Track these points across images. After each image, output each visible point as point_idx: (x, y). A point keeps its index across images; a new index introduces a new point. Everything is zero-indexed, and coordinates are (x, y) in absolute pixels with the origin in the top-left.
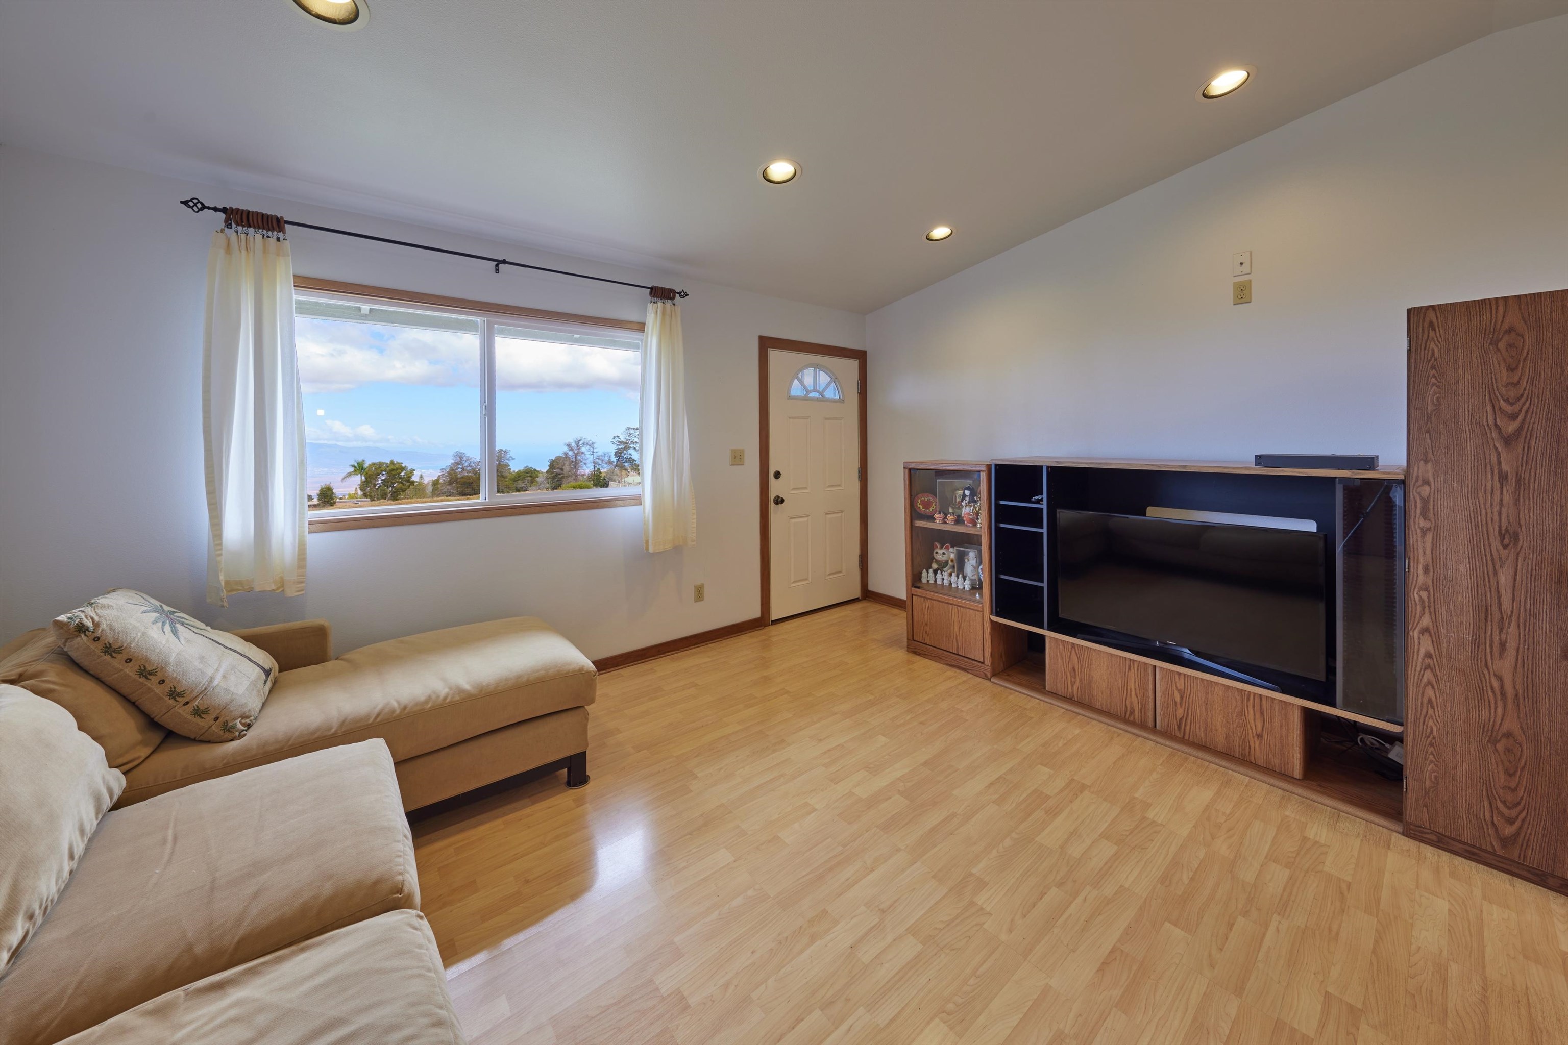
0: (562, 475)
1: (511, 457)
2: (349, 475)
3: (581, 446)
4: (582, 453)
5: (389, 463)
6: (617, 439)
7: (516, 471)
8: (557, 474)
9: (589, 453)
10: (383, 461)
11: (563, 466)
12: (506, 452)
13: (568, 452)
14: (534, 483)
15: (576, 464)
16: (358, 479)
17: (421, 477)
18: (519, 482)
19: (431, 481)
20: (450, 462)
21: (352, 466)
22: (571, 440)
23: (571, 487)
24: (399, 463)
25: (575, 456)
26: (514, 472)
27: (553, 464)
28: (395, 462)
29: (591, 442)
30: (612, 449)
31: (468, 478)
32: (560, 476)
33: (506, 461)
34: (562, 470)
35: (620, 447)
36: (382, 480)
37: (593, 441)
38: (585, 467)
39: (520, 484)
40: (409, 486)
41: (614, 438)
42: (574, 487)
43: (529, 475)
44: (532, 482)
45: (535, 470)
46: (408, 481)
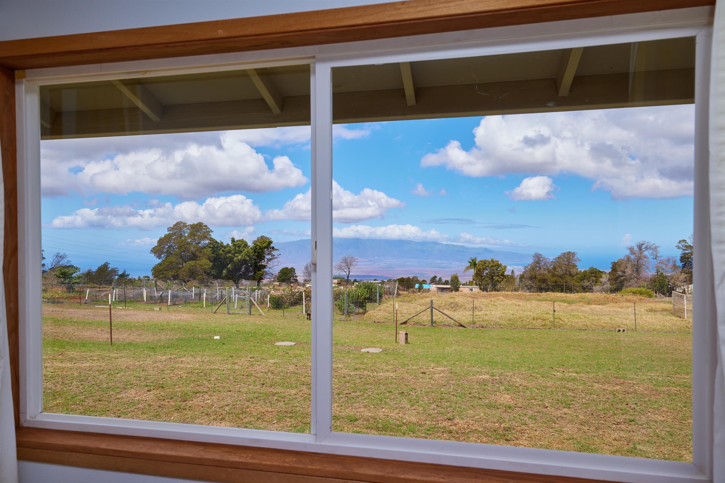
0: (624, 278)
1: (577, 258)
2: (467, 268)
3: (644, 250)
4: (645, 257)
5: (490, 261)
6: (684, 244)
7: (583, 271)
8: (619, 276)
9: (652, 257)
10: (487, 259)
11: (625, 268)
12: (574, 254)
13: (630, 255)
14: (598, 283)
15: (637, 268)
16: (472, 271)
17: (513, 272)
18: (585, 281)
19: (519, 276)
20: (530, 261)
21: (469, 262)
22: (634, 244)
23: (631, 292)
24: (497, 261)
25: (637, 260)
26: (581, 271)
27: (615, 267)
28: (494, 260)
29: (654, 246)
30: (678, 253)
31: (543, 275)
32: (622, 278)
33: (574, 262)
34: (624, 272)
35: (687, 252)
36: (486, 273)
37: (657, 245)
38: (647, 271)
39: (586, 283)
40: (503, 279)
41: (680, 242)
42: (633, 292)
43: (593, 275)
44: (596, 282)
45: (599, 271)
46: (503, 275)
